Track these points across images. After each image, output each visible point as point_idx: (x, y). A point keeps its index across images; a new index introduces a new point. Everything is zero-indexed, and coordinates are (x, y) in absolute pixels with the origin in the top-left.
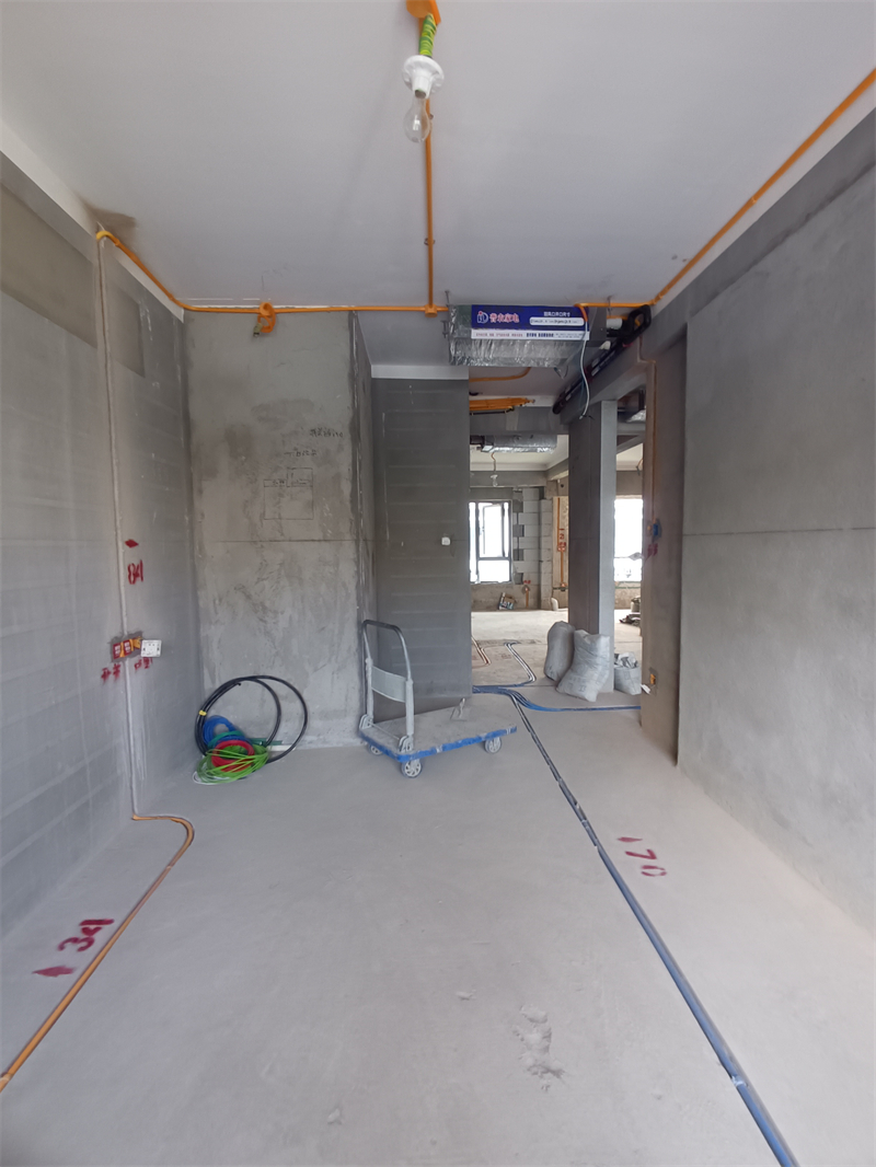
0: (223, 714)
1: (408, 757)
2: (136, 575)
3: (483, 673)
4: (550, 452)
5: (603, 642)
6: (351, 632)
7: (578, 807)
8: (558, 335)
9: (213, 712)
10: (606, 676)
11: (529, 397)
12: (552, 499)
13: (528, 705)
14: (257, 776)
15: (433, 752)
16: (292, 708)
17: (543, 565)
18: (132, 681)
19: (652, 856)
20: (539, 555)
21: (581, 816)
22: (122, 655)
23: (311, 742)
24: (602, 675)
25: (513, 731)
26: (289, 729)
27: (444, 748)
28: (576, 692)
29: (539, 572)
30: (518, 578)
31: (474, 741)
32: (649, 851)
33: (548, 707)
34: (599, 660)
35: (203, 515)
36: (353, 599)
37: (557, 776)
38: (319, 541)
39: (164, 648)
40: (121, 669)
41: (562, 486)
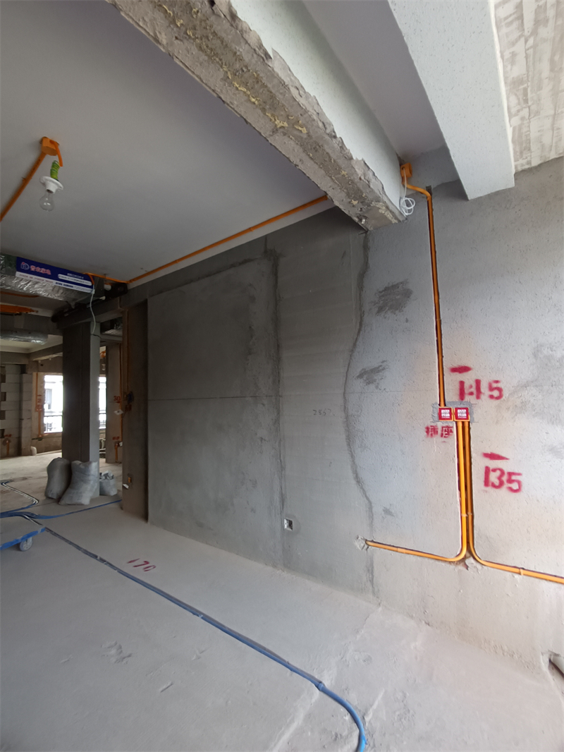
4: (41, 342)
5: (94, 465)
8: (75, 288)
10: (96, 487)
11: (33, 309)
12: (32, 374)
13: (38, 517)
17: (24, 423)
19: (147, 563)
20: (20, 414)
21: (102, 560)
24: (92, 487)
25: (42, 531)
28: (75, 500)
29: (20, 428)
31: (12, 543)
32: (145, 562)
33: (56, 515)
34: (91, 478)
37: (78, 548)
41: (42, 365)
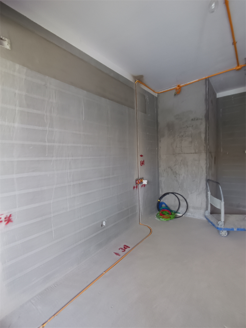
0: (164, 202)
1: (221, 229)
2: (142, 164)
6: (203, 182)
9: (162, 201)
14: (171, 221)
15: (232, 229)
16: (183, 203)
18: (141, 190)
22: (138, 183)
23: (189, 215)
26: (182, 210)
27: (238, 229)
35: (161, 148)
36: (205, 172)
38: (193, 153)
39: (148, 182)
40: (138, 187)
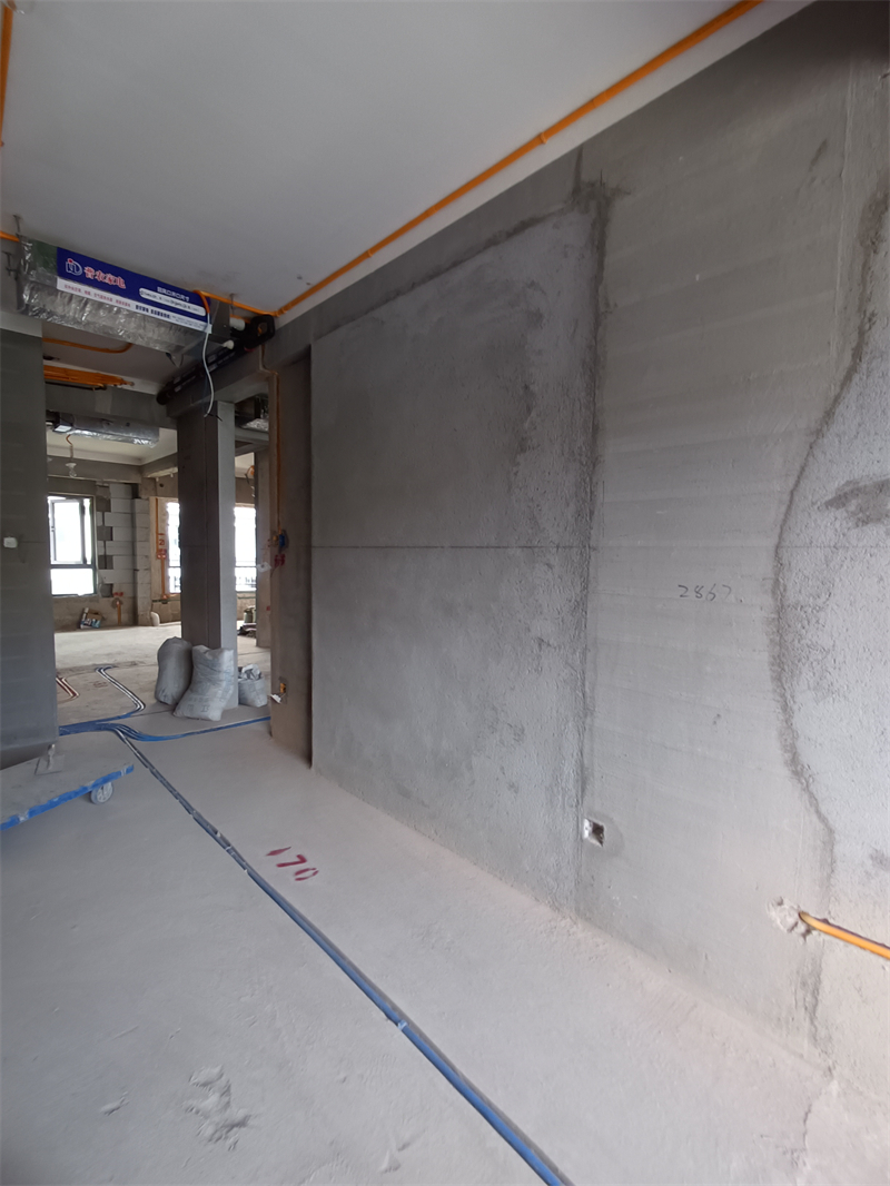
3: (70, 709)
4: (151, 445)
5: (227, 656)
7: (219, 835)
8: (175, 318)
10: (231, 692)
11: (126, 378)
12: (148, 499)
13: (139, 737)
15: (14, 822)
17: (139, 574)
19: (302, 860)
20: (134, 562)
21: (224, 843)
24: (226, 691)
25: (128, 771)
27: (32, 813)
28: (198, 713)
29: (134, 583)
30: (105, 590)
31: (76, 793)
32: (299, 856)
33: (165, 735)
34: (223, 676)
37: (189, 809)
41: (162, 485)
